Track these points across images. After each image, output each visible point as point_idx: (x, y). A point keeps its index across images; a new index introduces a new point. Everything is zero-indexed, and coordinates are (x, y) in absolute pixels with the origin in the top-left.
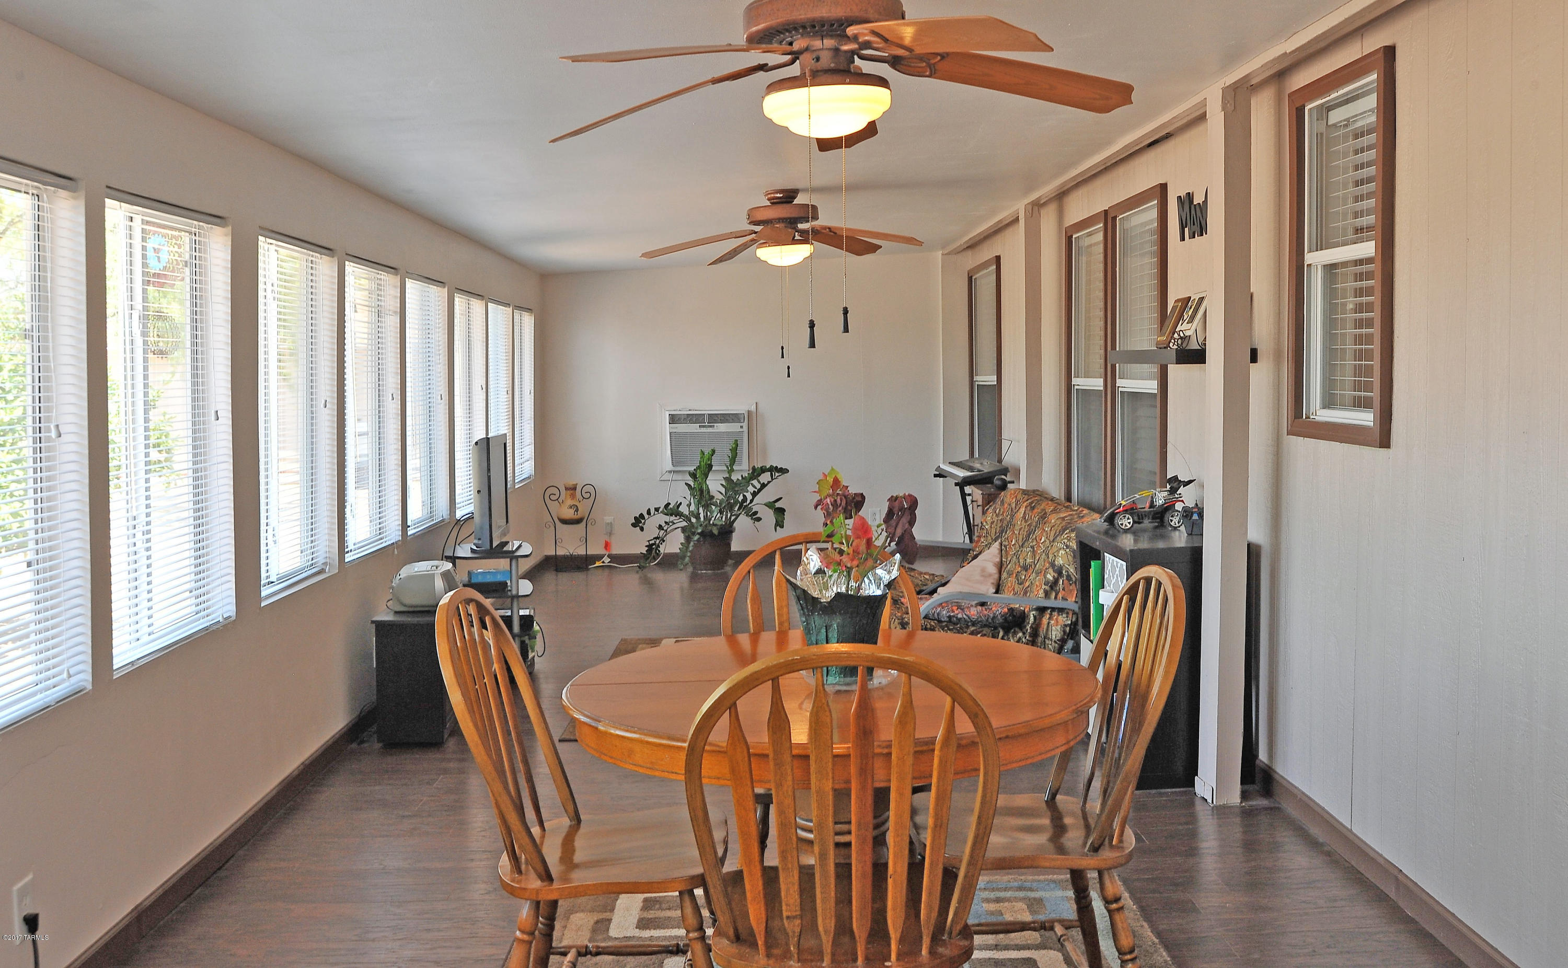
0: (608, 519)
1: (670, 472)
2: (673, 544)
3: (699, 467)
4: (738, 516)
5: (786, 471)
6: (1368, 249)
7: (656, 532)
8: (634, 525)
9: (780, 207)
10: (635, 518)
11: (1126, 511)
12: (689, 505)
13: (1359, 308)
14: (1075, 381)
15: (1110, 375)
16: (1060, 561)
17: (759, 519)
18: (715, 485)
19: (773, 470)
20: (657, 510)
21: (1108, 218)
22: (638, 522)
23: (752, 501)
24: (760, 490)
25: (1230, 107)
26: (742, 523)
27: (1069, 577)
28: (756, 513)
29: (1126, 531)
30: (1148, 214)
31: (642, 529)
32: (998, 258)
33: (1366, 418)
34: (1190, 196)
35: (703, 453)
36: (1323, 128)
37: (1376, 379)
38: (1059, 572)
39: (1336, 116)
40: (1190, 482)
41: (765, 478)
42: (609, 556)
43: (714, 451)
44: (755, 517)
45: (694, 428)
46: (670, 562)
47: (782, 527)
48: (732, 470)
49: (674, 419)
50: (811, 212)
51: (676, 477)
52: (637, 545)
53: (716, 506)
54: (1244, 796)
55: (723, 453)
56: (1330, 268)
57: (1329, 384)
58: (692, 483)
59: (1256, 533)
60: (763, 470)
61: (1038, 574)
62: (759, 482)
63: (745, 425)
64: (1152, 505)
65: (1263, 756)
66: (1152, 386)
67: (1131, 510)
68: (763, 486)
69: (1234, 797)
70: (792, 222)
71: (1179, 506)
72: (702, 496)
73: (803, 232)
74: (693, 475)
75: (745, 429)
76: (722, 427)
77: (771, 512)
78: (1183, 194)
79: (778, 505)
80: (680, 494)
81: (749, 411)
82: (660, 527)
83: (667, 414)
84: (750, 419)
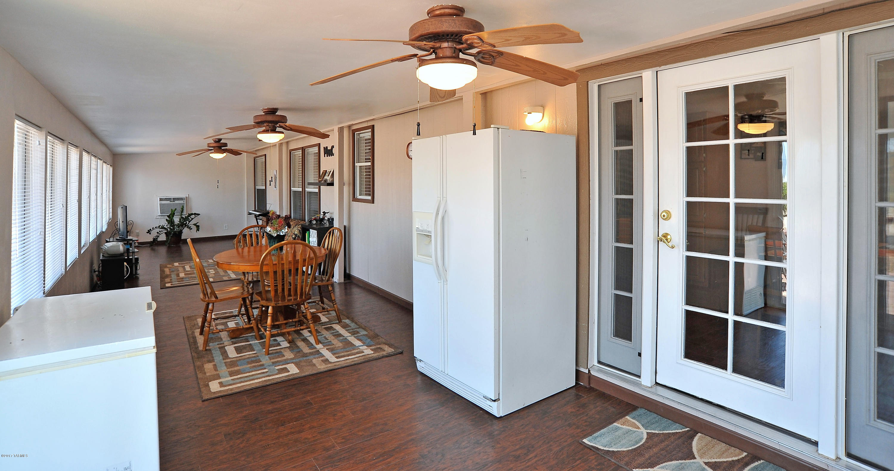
0: (137, 231)
1: (159, 216)
2: (163, 238)
3: (171, 214)
4: (184, 228)
5: (199, 214)
6: (369, 164)
7: (156, 234)
8: (147, 233)
9: (216, 143)
10: (148, 230)
11: (314, 220)
12: (167, 226)
13: (366, 175)
14: (292, 189)
15: (304, 187)
16: (296, 233)
17: (191, 229)
18: (176, 220)
19: (195, 214)
20: (156, 227)
21: (303, 149)
22: (149, 232)
23: (188, 224)
24: (191, 220)
25: (339, 131)
26: (185, 231)
27: (298, 236)
28: (190, 227)
29: (314, 224)
30: (316, 149)
31: (150, 234)
32: (266, 155)
33: (369, 198)
34: (327, 147)
35: (172, 210)
36: (359, 138)
37: (371, 190)
38: (296, 235)
39: (361, 135)
40: (328, 212)
41: (193, 216)
42: (138, 243)
43: (176, 209)
44: (190, 228)
45: (168, 202)
46: (162, 243)
47: (199, 231)
48: (182, 215)
49: (161, 200)
50: (225, 145)
51: (163, 217)
52: (149, 238)
53: (177, 226)
54: (344, 280)
55: (179, 209)
56: (360, 167)
57: (360, 191)
58: (168, 219)
59: (345, 223)
60: (192, 214)
61: (289, 236)
62: (191, 218)
63: (185, 201)
64: (320, 218)
65: (347, 272)
66: (317, 190)
67: (315, 219)
68: (192, 219)
69: (342, 280)
70: (220, 147)
71: (326, 218)
72: (171, 222)
73: (223, 150)
74: (169, 216)
75: (185, 202)
76: (177, 202)
77: (195, 227)
78: (325, 146)
79: (197, 224)
80: (164, 222)
81: (186, 197)
82: (158, 233)
83: (159, 198)
84: (187, 199)
